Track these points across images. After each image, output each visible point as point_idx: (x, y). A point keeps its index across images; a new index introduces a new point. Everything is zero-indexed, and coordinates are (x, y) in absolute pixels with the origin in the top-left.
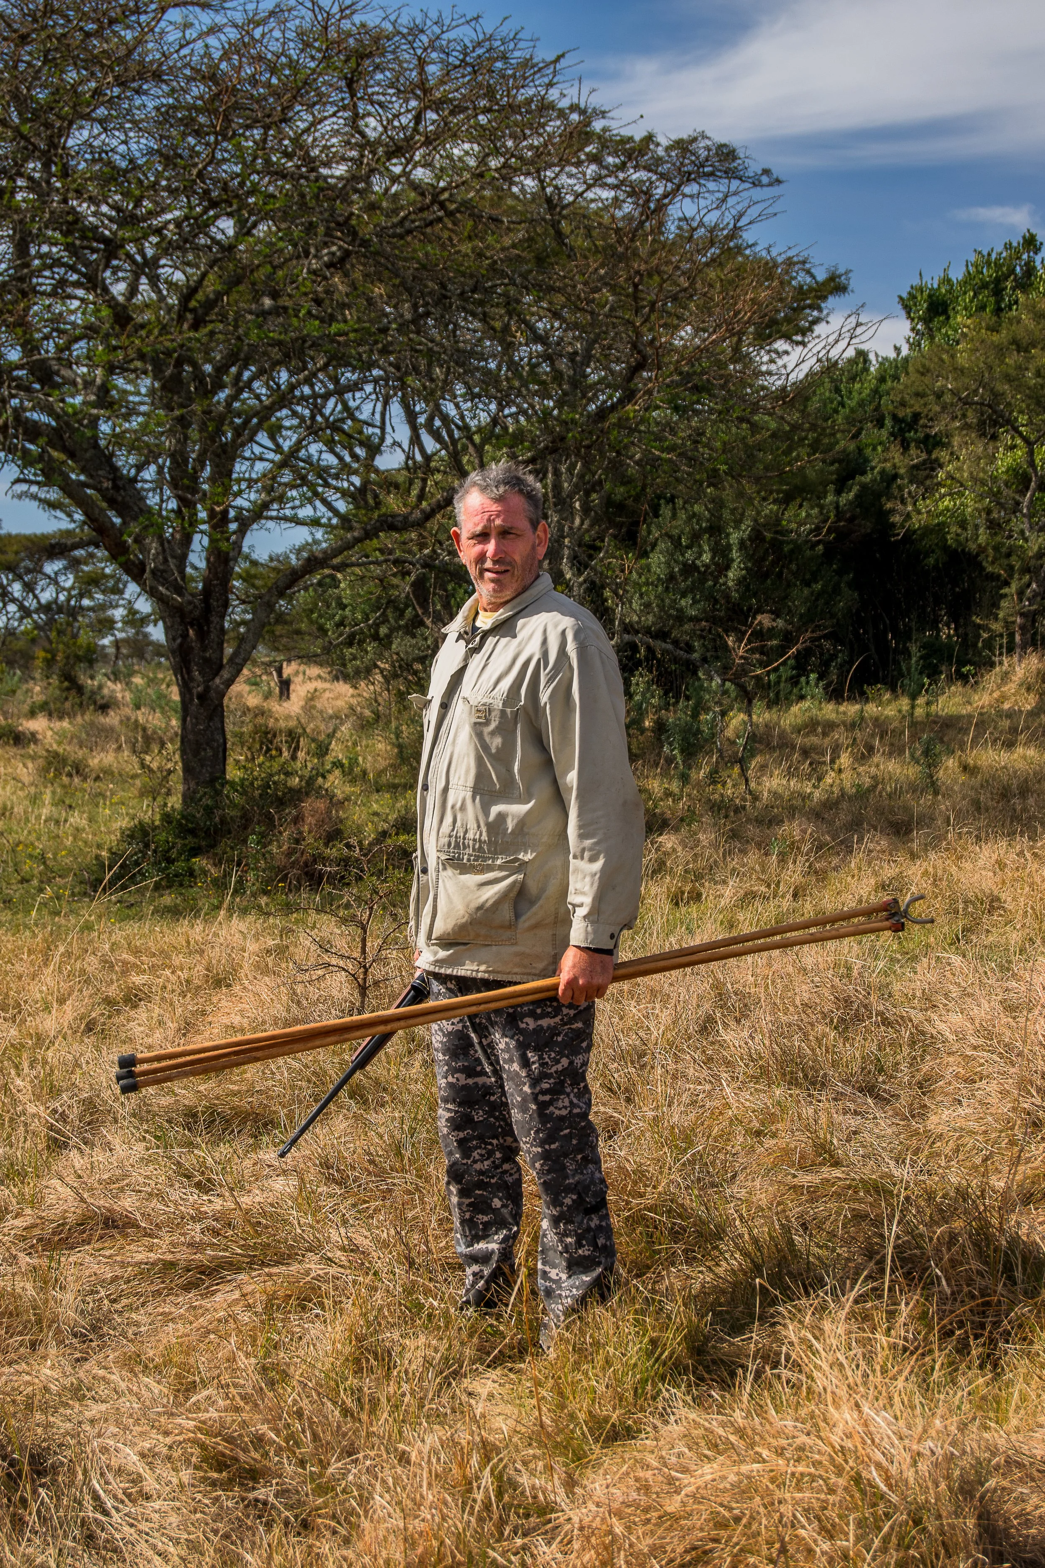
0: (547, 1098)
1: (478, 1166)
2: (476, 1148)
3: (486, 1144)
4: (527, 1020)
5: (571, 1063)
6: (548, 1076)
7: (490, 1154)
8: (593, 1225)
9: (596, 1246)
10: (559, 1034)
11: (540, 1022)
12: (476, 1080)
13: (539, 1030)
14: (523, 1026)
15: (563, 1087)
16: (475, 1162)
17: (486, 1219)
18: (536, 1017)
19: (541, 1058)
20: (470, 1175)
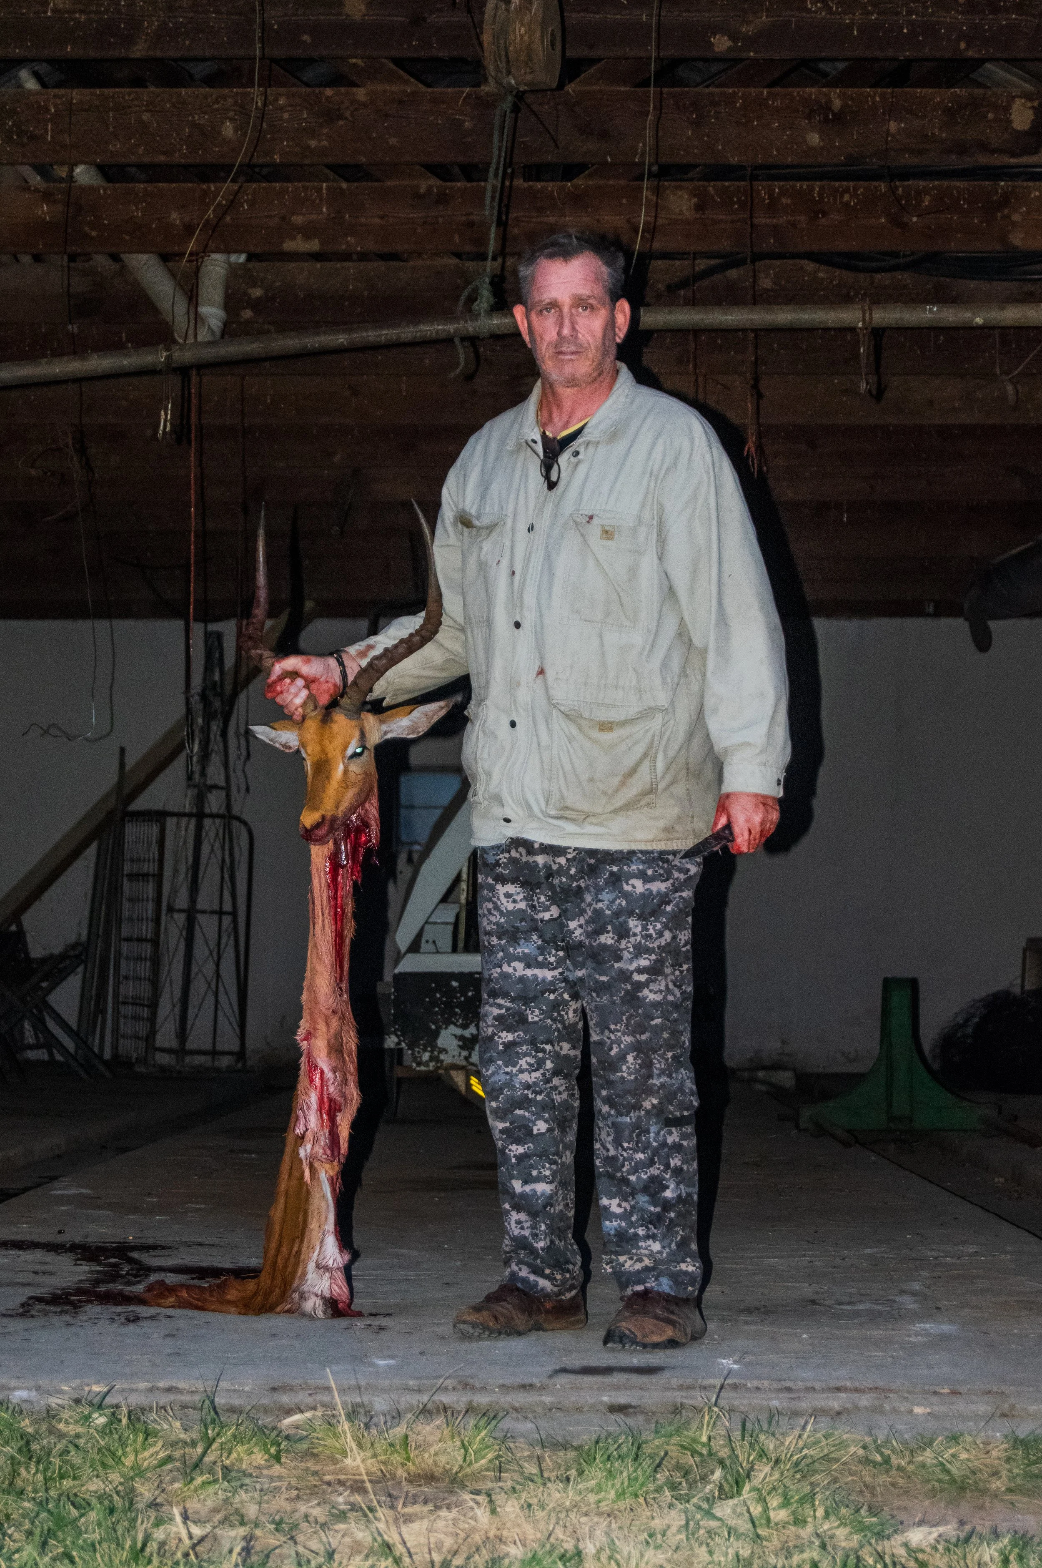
0: (643, 978)
1: (525, 1077)
2: (526, 1055)
3: (538, 1050)
4: (633, 881)
5: (674, 938)
6: (649, 951)
7: (540, 1064)
8: (670, 1140)
9: (667, 1166)
10: (668, 903)
11: (648, 886)
12: (537, 971)
13: (646, 896)
14: (627, 888)
15: (662, 966)
16: (522, 1071)
17: (521, 1150)
18: (647, 879)
19: (645, 928)
20: (513, 1088)
